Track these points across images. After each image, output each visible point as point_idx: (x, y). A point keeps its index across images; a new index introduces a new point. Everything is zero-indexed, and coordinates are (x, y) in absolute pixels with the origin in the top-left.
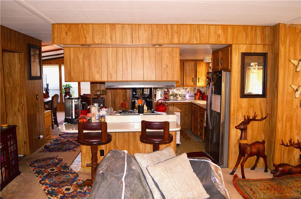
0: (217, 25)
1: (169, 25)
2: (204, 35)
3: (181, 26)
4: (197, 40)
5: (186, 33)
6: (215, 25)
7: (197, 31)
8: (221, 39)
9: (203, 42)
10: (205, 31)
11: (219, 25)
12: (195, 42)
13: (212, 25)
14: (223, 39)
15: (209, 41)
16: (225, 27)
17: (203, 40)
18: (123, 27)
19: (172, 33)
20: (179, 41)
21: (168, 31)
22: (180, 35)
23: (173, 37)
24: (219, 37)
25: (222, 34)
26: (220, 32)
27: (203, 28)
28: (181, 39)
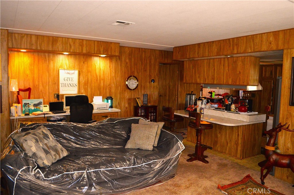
0: (268, 33)
1: (231, 39)
2: (257, 44)
3: (239, 38)
4: (251, 49)
5: (243, 44)
6: (267, 33)
7: (251, 40)
8: (272, 45)
9: (256, 51)
10: (258, 40)
11: (270, 32)
12: (250, 51)
13: (264, 33)
14: (274, 45)
15: (261, 48)
16: (276, 34)
17: (256, 48)
18: (204, 45)
19: (233, 45)
20: (238, 51)
21: (230, 43)
22: (239, 46)
23: (233, 49)
24: (271, 43)
25: (274, 41)
26: (271, 39)
27: (256, 37)
28: (239, 50)
